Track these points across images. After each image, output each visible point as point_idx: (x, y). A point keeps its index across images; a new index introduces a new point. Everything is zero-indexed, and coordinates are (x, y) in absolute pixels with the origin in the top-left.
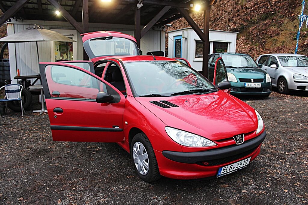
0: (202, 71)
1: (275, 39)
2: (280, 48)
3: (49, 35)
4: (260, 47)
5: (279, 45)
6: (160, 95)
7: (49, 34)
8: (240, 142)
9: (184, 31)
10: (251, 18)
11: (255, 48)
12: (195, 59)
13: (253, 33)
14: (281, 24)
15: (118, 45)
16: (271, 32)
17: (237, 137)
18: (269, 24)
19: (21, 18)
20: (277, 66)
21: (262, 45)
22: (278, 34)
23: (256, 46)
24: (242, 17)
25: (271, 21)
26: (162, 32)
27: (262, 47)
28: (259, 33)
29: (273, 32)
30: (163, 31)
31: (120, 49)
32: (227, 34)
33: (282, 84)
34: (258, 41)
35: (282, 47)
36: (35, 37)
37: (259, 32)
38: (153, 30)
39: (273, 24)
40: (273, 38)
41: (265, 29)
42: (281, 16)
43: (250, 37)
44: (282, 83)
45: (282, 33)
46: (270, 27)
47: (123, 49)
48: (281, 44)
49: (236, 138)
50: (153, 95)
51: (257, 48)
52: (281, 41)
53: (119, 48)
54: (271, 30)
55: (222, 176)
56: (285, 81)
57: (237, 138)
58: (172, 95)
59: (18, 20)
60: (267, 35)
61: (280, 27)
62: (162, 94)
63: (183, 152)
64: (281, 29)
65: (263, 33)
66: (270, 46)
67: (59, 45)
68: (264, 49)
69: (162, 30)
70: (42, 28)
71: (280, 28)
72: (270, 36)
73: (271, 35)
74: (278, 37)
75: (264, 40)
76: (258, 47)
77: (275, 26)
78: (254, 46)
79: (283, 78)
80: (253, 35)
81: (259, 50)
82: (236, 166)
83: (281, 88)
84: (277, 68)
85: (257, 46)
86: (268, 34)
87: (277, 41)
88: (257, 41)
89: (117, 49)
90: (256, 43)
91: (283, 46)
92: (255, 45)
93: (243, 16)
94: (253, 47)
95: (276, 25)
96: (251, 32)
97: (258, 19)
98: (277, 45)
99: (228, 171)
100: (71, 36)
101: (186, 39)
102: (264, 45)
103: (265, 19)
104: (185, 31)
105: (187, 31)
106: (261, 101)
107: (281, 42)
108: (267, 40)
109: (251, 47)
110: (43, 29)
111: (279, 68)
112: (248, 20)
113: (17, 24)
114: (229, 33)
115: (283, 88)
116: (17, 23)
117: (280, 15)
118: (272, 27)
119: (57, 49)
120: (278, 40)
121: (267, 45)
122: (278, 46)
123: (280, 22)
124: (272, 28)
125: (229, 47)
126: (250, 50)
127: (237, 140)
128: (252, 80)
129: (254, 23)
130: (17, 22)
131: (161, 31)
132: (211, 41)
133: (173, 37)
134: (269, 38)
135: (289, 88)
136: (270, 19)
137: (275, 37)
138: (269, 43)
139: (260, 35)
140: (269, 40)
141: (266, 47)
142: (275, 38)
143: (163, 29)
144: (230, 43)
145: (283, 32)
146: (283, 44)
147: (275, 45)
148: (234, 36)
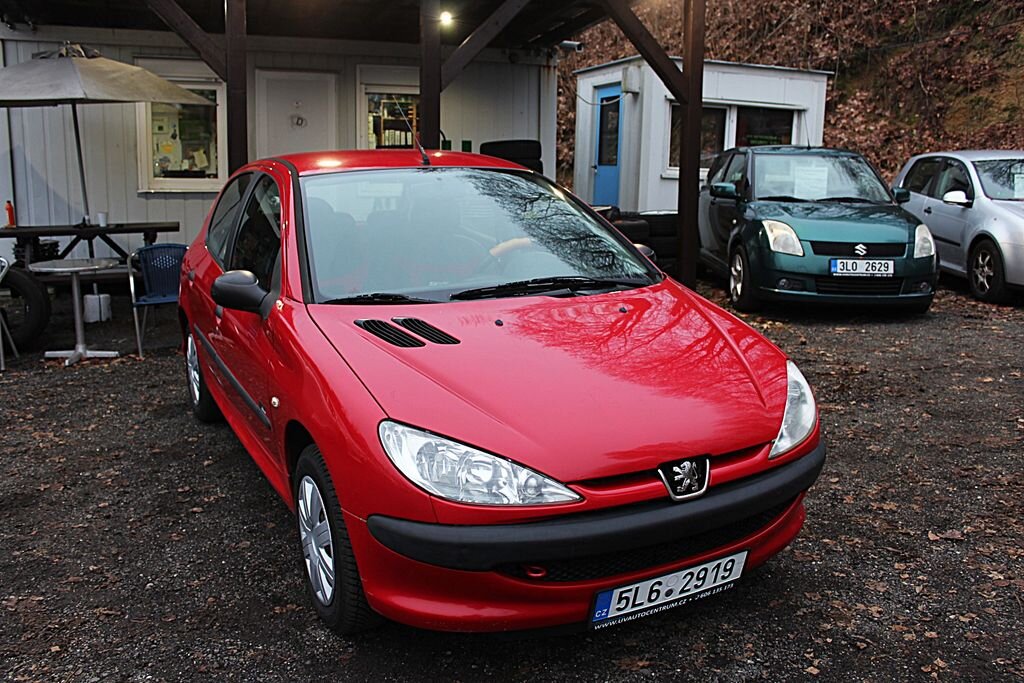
0: (676, 213)
1: (980, 100)
2: (998, 133)
3: (114, 79)
4: (924, 130)
5: (996, 119)
6: (403, 298)
7: (114, 75)
8: (689, 490)
9: (627, 69)
10: (895, 23)
11: (906, 133)
12: (668, 172)
13: (901, 77)
14: (1008, 41)
15: (390, 118)
16: (967, 74)
17: (676, 469)
18: (962, 43)
19: (26, 18)
20: (967, 198)
21: (934, 123)
22: (994, 80)
23: (910, 123)
24: (861, 18)
25: (969, 29)
26: (544, 72)
27: (932, 127)
28: (923, 77)
29: (974, 72)
30: (549, 67)
31: (398, 133)
32: (791, 79)
33: (983, 267)
34: (919, 105)
35: (1008, 127)
36: (57, 87)
37: (923, 72)
38: (513, 62)
39: (978, 40)
40: (973, 96)
41: (947, 62)
42: (1008, 10)
43: (888, 93)
44: (983, 260)
45: (1008, 77)
46: (963, 54)
47: (409, 134)
48: (1006, 115)
49: (670, 475)
50: (375, 296)
51: (915, 131)
52: (1004, 106)
53: (396, 129)
54: (967, 66)
55: (617, 625)
56: (995, 252)
57: (678, 474)
58: (454, 297)
59: (18, 25)
60: (951, 83)
61: (1003, 53)
62: (413, 294)
63: (437, 524)
64: (1004, 59)
65: (938, 77)
66: (963, 124)
67: (180, 120)
68: (939, 136)
69: (545, 64)
70: (90, 54)
71: (1002, 57)
72: (961, 87)
73: (965, 82)
74: (992, 91)
75: (941, 104)
76: (917, 129)
77: (984, 52)
78: (902, 125)
79: (984, 241)
80: (900, 83)
81: (921, 139)
82: (676, 585)
83: (981, 279)
84: (969, 205)
85: (913, 126)
86: (956, 81)
87: (991, 106)
88: (915, 106)
89: (387, 131)
90: (911, 114)
91: (1009, 124)
92: (907, 120)
93: (865, 13)
94: (899, 129)
95: (987, 46)
96: (894, 71)
97: (921, 25)
98: (990, 121)
99: (641, 604)
100: (211, 83)
101: (636, 95)
102: (941, 120)
103: (949, 25)
104: (632, 68)
105: (639, 67)
106: (894, 328)
107: (1005, 110)
108: (950, 101)
109: (892, 128)
110: (93, 57)
111: (974, 204)
112: (881, 28)
113: (17, 41)
114: (796, 76)
115: (989, 278)
116: (16, 35)
117: (1005, 7)
118: (972, 53)
119: (172, 132)
120: (993, 102)
121: (951, 122)
122: (994, 126)
123: (1004, 36)
124: (972, 59)
125: (799, 128)
126: (887, 141)
127: (674, 484)
128: (861, 249)
129: (902, 40)
130: (16, 33)
131: (540, 66)
132: (730, 106)
133: (591, 89)
134: (958, 95)
135: (1010, 278)
136: (965, 24)
137: (982, 91)
138: (957, 115)
139: (926, 85)
140: (959, 103)
141: (947, 130)
142: (984, 93)
143: (548, 61)
144: (800, 112)
145: (1011, 73)
146: (1011, 118)
147: (982, 119)
148: (816, 85)
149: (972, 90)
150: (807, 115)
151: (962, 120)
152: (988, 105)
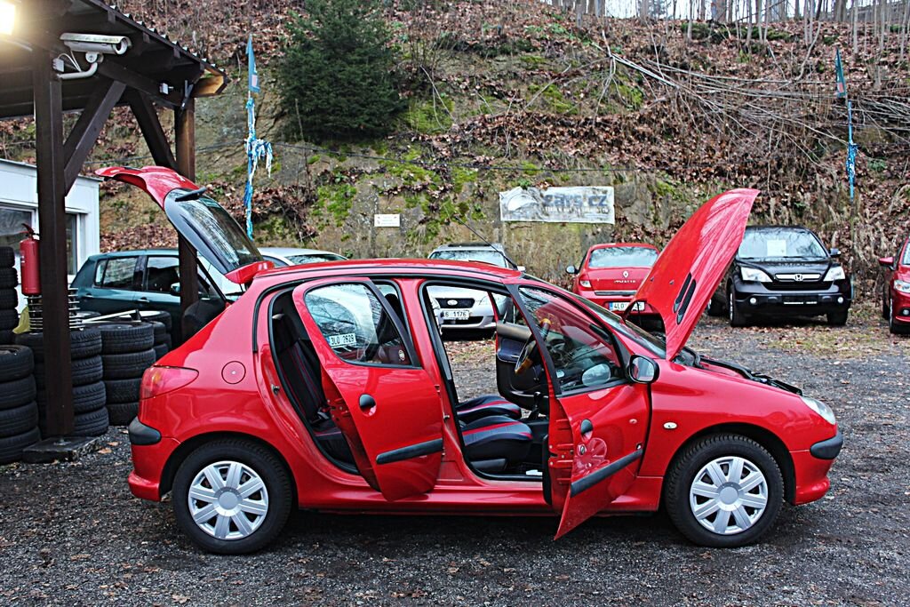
1: (122, 204)
2: (148, 232)
5: (140, 220)
14: (129, 155)
40: (114, 200)
42: (122, 129)
48: (147, 217)
52: (142, 210)
66: (112, 224)
74: (130, 197)
87: (132, 209)
91: (152, 224)
98: (133, 223)
107: (146, 213)
117: (117, 126)
120: (133, 206)
123: (126, 150)
125: (83, 230)
137: (120, 196)
140: (104, 206)
142: (124, 198)
144: (83, 215)
146: (152, 220)
147: (127, 220)
148: (92, 190)
149: (112, 195)
150: (88, 219)
151: (110, 221)
152: (130, 209)
